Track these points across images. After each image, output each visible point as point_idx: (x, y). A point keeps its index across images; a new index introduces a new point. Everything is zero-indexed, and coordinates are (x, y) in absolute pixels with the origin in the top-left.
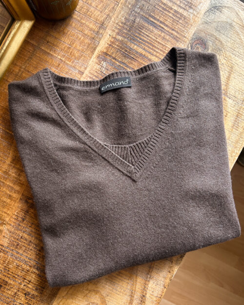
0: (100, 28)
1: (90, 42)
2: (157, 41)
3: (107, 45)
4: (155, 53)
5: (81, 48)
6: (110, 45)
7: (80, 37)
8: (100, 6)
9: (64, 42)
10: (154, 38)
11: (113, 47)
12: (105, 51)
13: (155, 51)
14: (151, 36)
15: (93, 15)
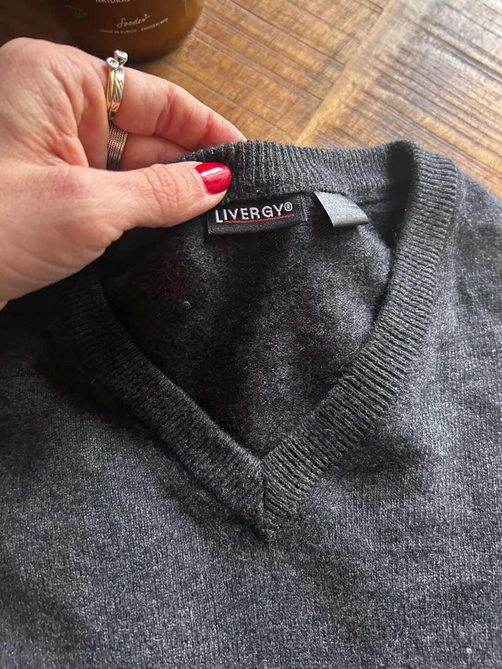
0: (327, 63)
1: (294, 97)
2: (490, 111)
3: (343, 109)
4: (486, 142)
5: (266, 110)
6: (354, 110)
7: (267, 81)
8: (328, 13)
9: (217, 91)
10: (481, 101)
11: (362, 115)
12: (338, 123)
13: (486, 135)
14: (473, 95)
15: (308, 32)
